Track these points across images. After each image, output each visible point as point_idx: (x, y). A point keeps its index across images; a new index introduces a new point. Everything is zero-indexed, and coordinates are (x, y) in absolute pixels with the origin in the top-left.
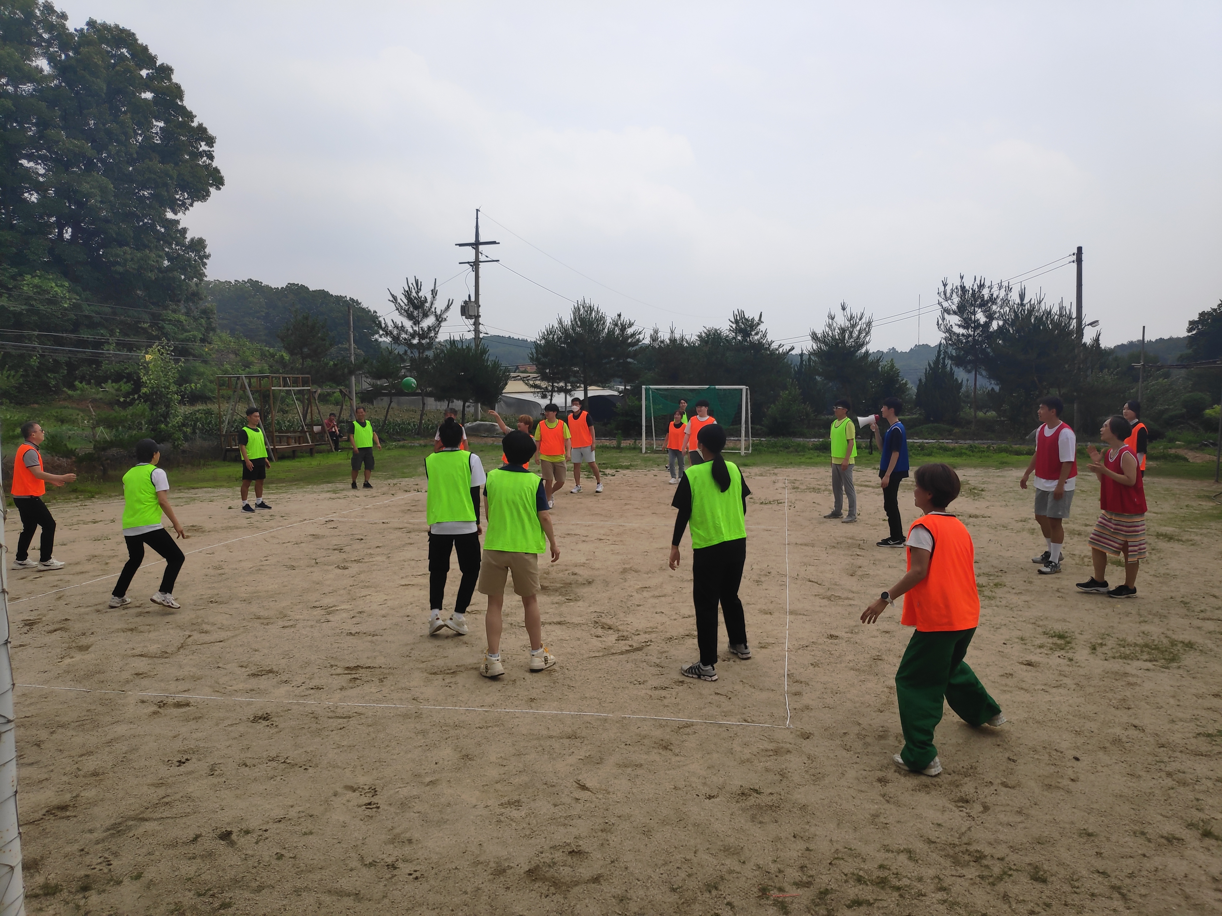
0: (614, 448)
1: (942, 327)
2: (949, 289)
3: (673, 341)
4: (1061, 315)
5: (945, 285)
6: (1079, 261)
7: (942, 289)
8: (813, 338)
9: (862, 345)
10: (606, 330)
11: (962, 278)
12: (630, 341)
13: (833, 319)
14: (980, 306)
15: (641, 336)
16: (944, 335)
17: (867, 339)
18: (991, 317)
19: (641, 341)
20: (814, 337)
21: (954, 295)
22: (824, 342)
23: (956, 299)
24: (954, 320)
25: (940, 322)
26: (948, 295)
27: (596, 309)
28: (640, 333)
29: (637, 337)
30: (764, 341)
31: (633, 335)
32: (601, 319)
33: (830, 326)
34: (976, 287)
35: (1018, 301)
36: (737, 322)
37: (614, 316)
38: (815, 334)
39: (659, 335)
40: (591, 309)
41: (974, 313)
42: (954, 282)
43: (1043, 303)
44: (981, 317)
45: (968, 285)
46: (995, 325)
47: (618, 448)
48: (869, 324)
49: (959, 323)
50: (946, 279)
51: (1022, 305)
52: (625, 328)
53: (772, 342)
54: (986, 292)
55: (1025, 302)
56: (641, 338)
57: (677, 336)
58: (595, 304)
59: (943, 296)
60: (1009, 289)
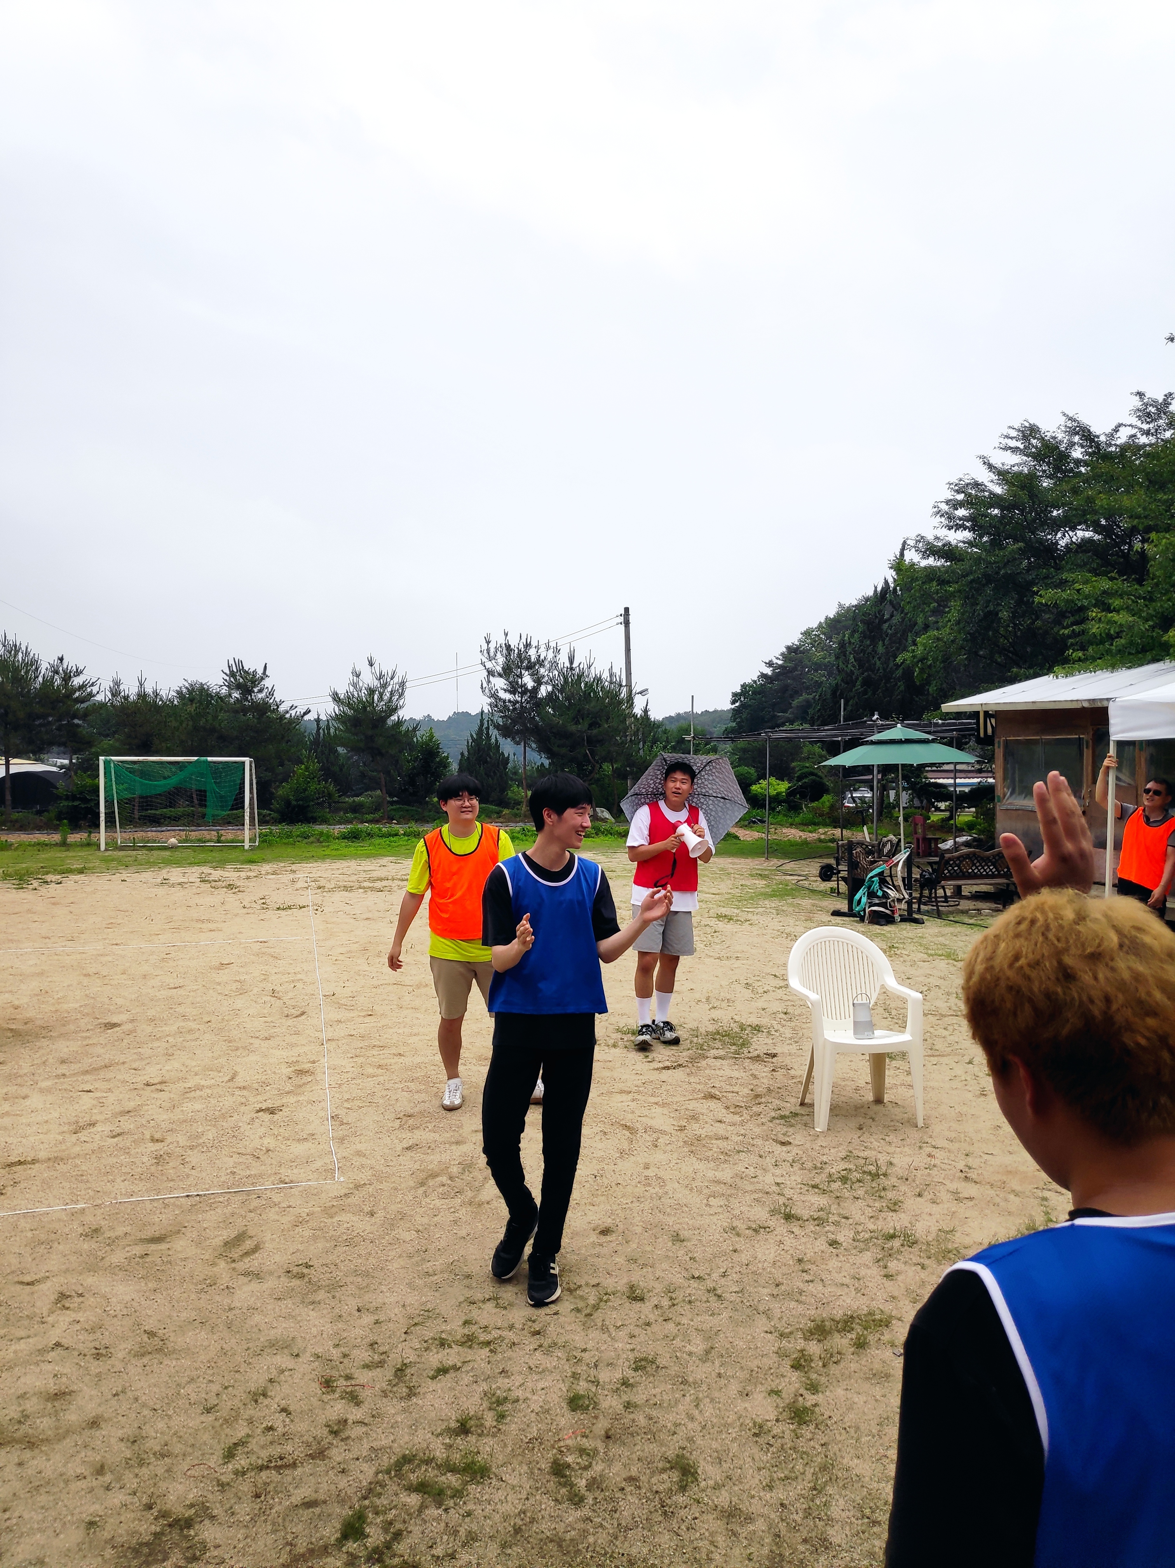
0: (56, 845)
1: (487, 691)
2: (492, 646)
3: (142, 696)
4: (611, 683)
5: (488, 642)
6: (627, 623)
7: (485, 647)
8: (334, 699)
9: (395, 710)
10: (40, 679)
11: (506, 635)
12: (77, 694)
13: (358, 676)
14: (528, 668)
15: (95, 689)
16: (489, 701)
17: (401, 703)
18: (539, 682)
19: (94, 696)
20: (336, 698)
21: (499, 654)
22: (349, 705)
23: (501, 660)
24: (500, 683)
25: (485, 685)
26: (492, 654)
27: (24, 648)
28: (92, 685)
29: (89, 690)
30: (271, 701)
31: (82, 687)
32: (33, 664)
33: (355, 685)
34: (521, 646)
35: (567, 664)
36: (232, 674)
37: (53, 659)
38: (337, 694)
39: (122, 687)
40: (16, 649)
41: (521, 676)
42: (498, 639)
43: (592, 668)
44: (528, 681)
45: (513, 643)
46: (544, 691)
47: (64, 844)
48: (402, 684)
49: (505, 687)
50: (489, 635)
51: (572, 669)
52: (70, 677)
53: (282, 702)
54: (532, 652)
55: (574, 666)
56: (95, 692)
57: (149, 690)
58: (23, 641)
59: (486, 655)
60: (557, 651)
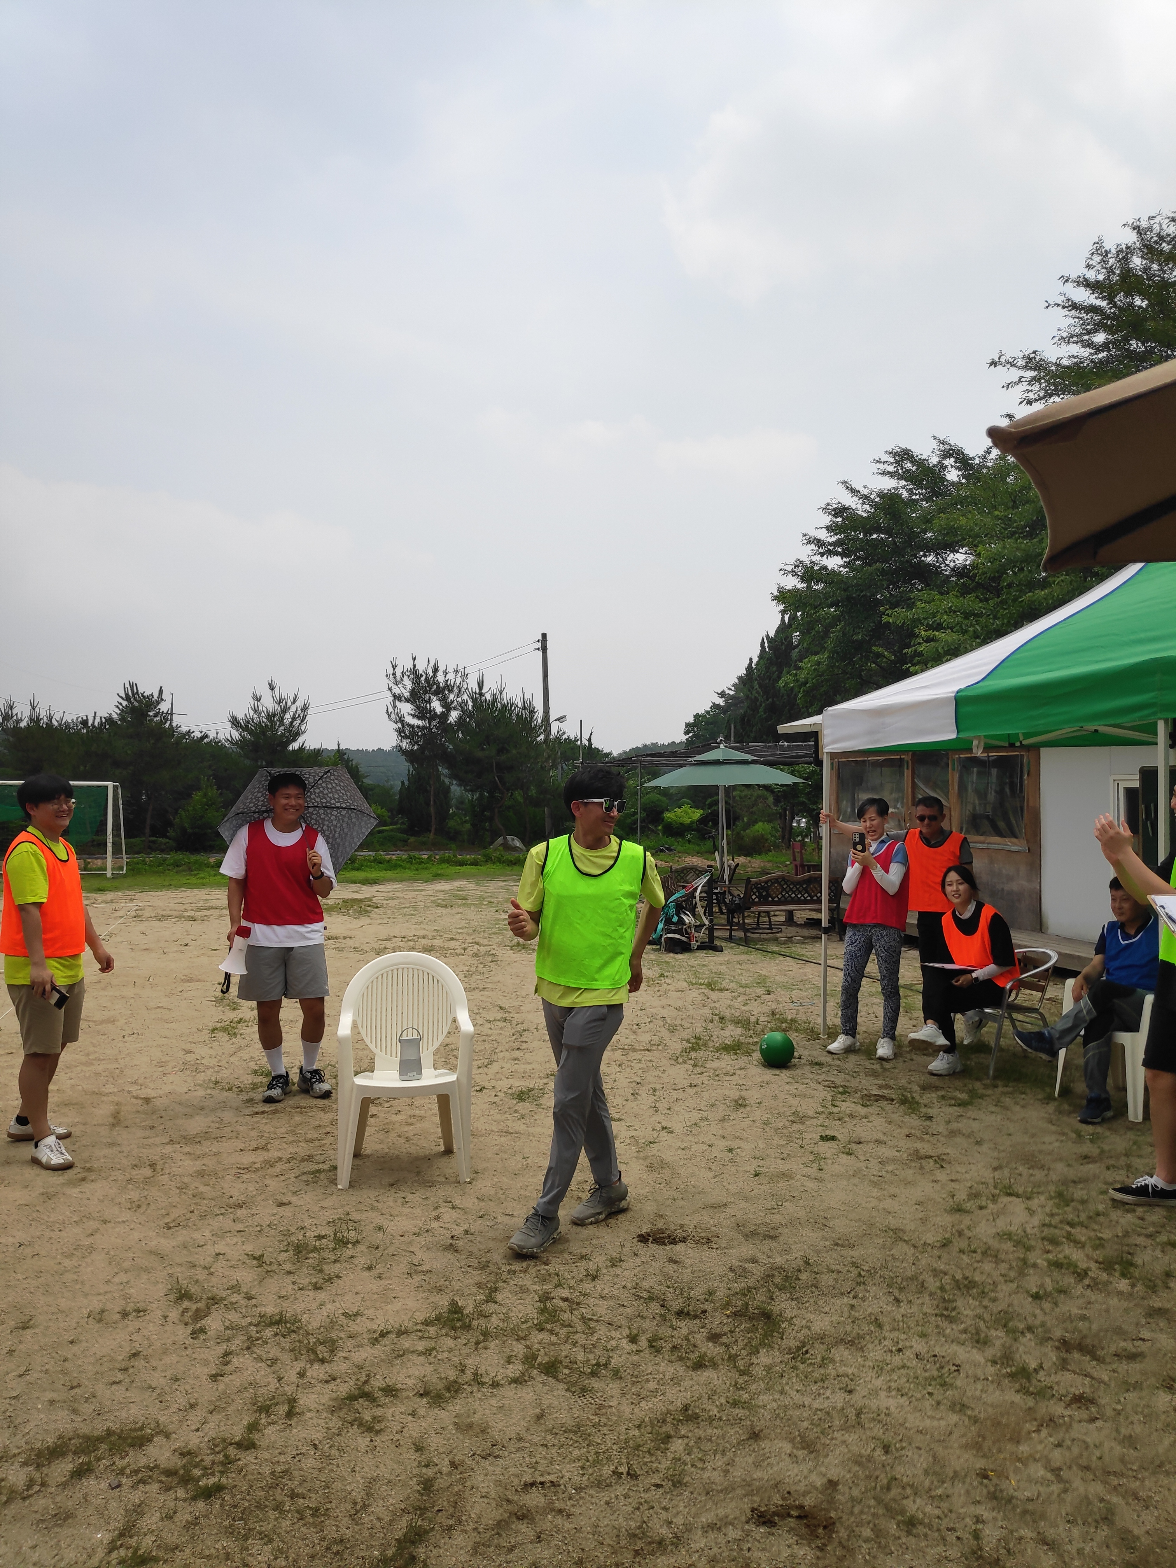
1: (393, 716)
2: (399, 672)
5: (394, 667)
6: (544, 649)
7: (391, 671)
8: (234, 724)
9: (298, 734)
11: (413, 660)
13: (259, 700)
14: (436, 693)
16: (395, 726)
17: (303, 728)
21: (406, 678)
22: (248, 730)
23: (408, 684)
26: (398, 679)
33: (254, 709)
34: (429, 671)
35: (477, 689)
36: (128, 699)
38: (236, 719)
41: (429, 701)
42: (405, 663)
43: (504, 694)
44: (437, 706)
45: (421, 668)
46: (453, 715)
48: (305, 709)
49: (413, 713)
50: (395, 659)
51: (481, 694)
54: (440, 676)
55: (484, 691)
59: (394, 682)
60: (465, 676)
